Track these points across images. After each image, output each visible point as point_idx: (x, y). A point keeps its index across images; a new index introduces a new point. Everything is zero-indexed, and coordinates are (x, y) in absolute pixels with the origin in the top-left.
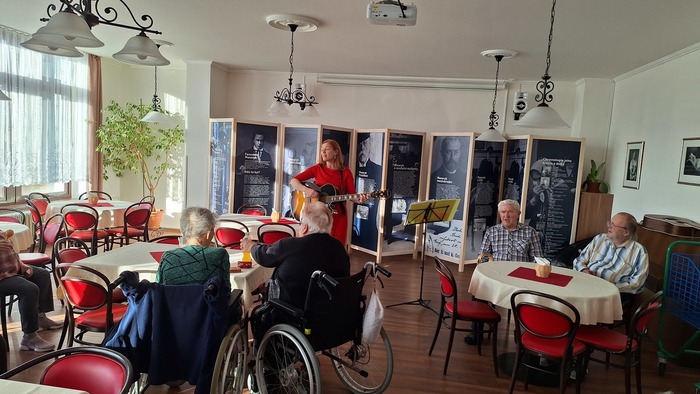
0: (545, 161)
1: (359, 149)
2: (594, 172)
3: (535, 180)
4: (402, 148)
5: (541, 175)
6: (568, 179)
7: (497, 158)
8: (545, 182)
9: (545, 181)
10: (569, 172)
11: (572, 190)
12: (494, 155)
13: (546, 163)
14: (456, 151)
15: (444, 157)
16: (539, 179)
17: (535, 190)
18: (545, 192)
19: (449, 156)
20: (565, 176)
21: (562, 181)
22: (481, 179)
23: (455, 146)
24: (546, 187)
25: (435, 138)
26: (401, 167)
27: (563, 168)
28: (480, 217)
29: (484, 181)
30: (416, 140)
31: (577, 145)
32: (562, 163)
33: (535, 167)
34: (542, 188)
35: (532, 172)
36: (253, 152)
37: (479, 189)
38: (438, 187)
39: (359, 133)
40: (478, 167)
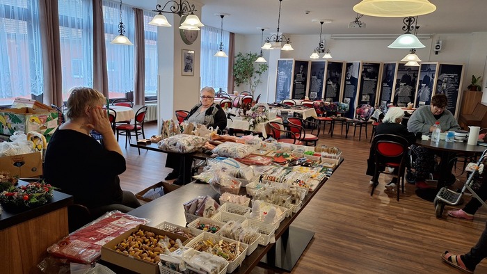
0: (445, 75)
1: (347, 71)
2: (474, 81)
3: (439, 85)
4: (368, 70)
5: (442, 82)
6: (455, 84)
7: (414, 74)
9: (444, 85)
11: (457, 90)
14: (391, 70)
16: (441, 84)
17: (439, 90)
18: (444, 91)
19: (388, 73)
20: (454, 82)
21: (452, 85)
22: (402, 84)
23: (391, 68)
24: (444, 88)
25: (384, 64)
26: (368, 79)
27: (453, 78)
28: (401, 103)
29: (405, 85)
30: (376, 66)
32: (452, 76)
33: (440, 78)
34: (442, 89)
36: (299, 73)
37: (401, 89)
38: (384, 89)
39: (347, 64)
40: (400, 78)
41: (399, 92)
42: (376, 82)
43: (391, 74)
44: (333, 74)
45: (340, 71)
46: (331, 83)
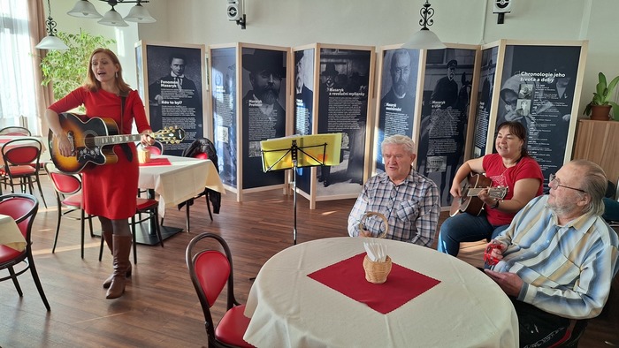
1: (296, 72)
2: (603, 90)
3: (508, 103)
4: (340, 68)
5: (517, 96)
6: (559, 101)
7: (464, 76)
8: (524, 106)
10: (561, 91)
11: (565, 117)
12: (461, 71)
13: (525, 81)
14: (405, 69)
15: (394, 76)
16: (515, 102)
19: (398, 76)
20: (554, 96)
21: (550, 104)
22: (437, 104)
23: (404, 61)
24: (525, 114)
25: (385, 52)
27: (553, 86)
28: (436, 155)
29: (443, 107)
30: (362, 58)
31: (575, 52)
32: (550, 78)
33: (508, 86)
34: (518, 114)
35: (503, 93)
36: (170, 79)
37: (434, 118)
38: (388, 116)
39: (296, 52)
40: (433, 88)
41: (431, 127)
42: (364, 99)
43: (405, 76)
44: (263, 81)
45: (281, 73)
46: (258, 103)
